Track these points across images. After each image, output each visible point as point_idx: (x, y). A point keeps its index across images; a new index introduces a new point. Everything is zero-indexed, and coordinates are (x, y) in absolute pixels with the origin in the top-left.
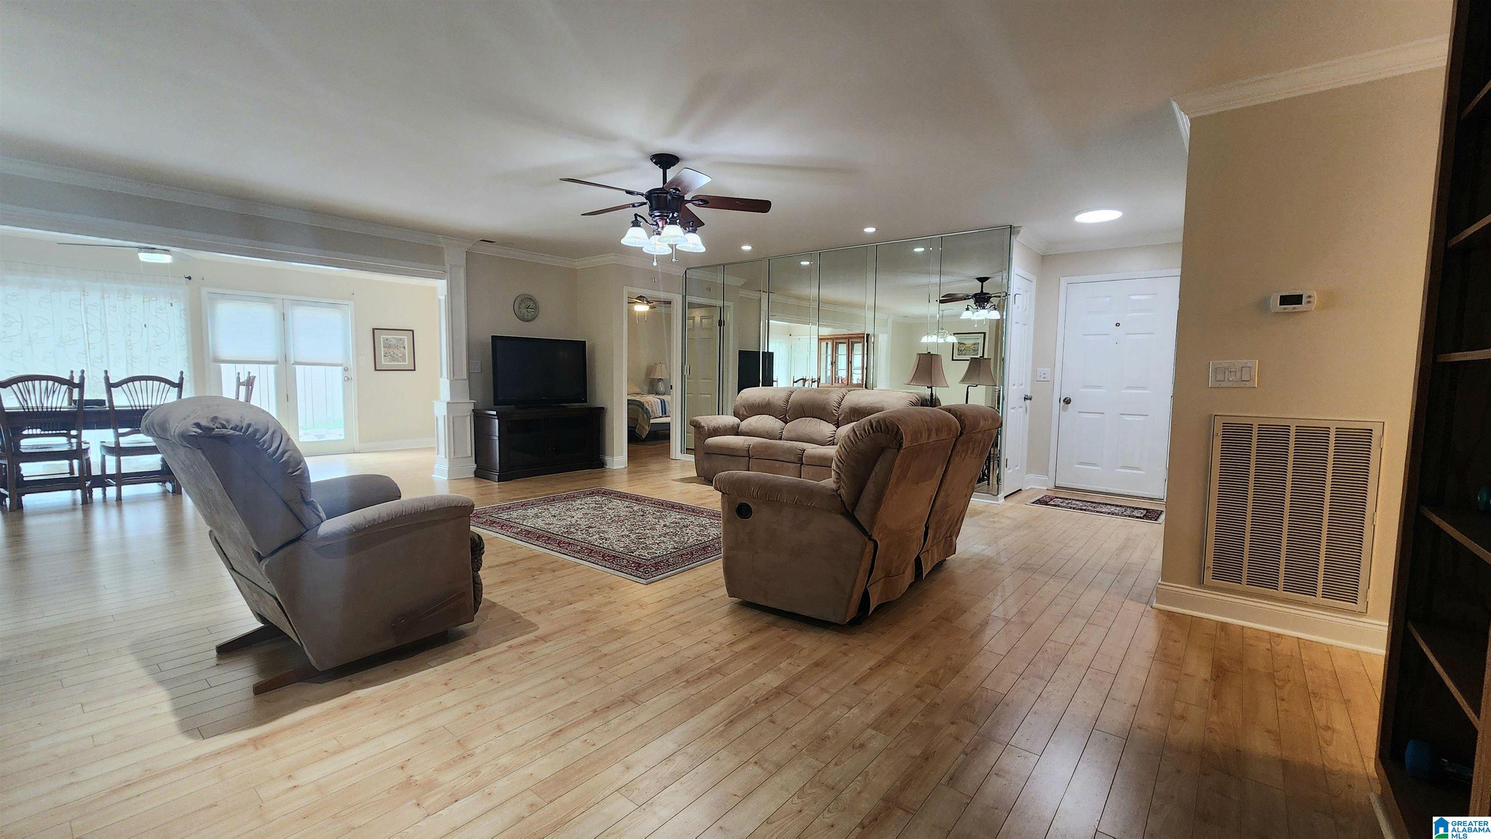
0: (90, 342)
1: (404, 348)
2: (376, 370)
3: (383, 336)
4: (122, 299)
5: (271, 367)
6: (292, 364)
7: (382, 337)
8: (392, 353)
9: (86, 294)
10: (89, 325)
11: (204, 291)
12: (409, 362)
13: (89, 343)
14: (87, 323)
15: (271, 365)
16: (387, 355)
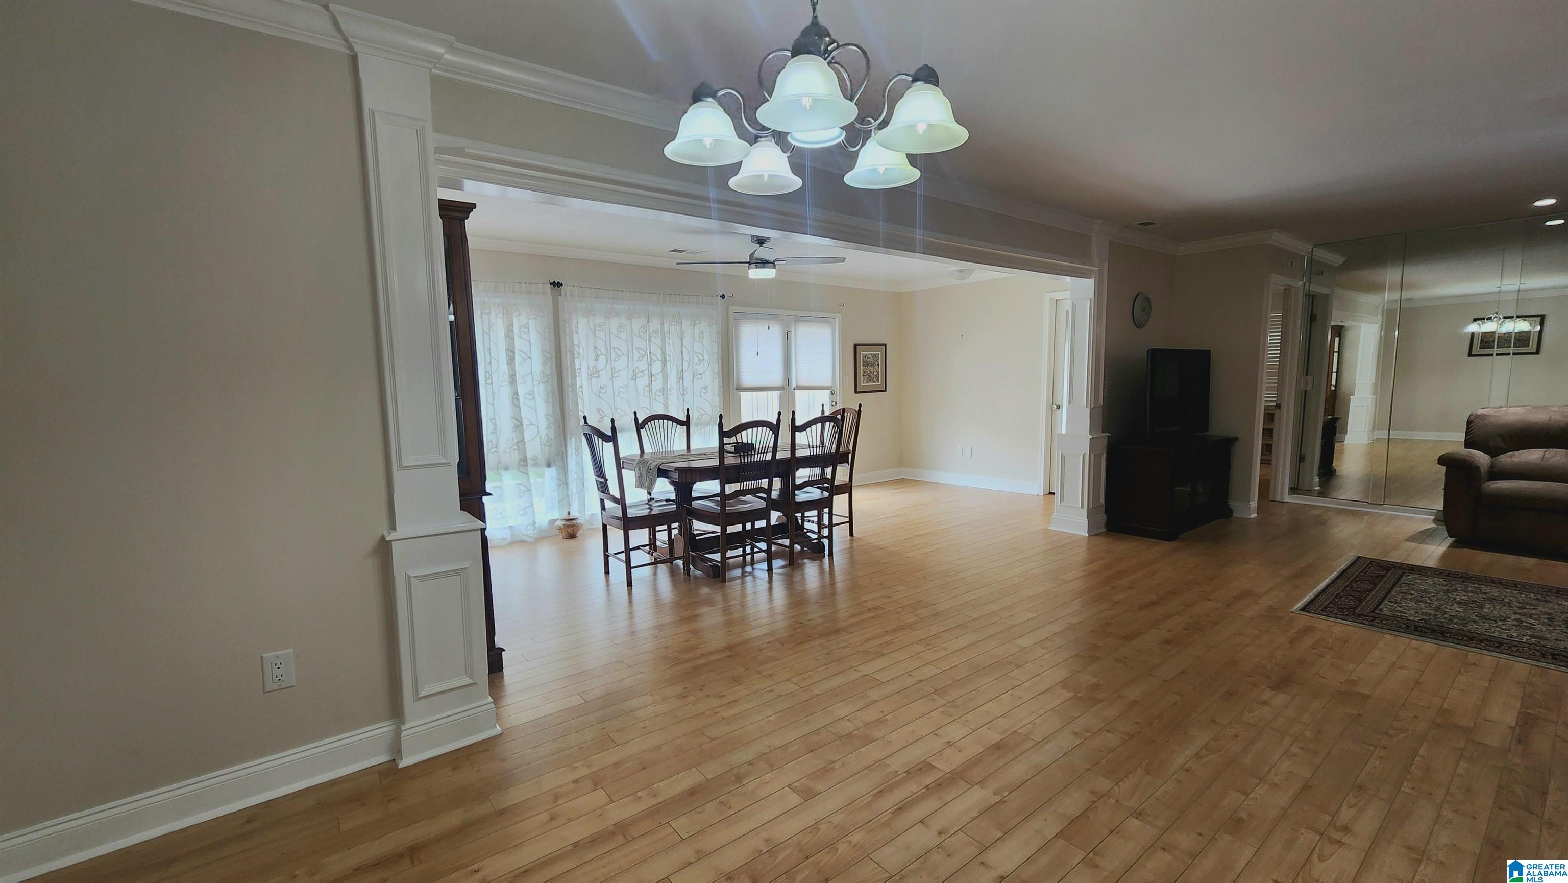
0: (653, 374)
1: (878, 365)
2: (856, 392)
3: (864, 353)
4: (675, 323)
5: (776, 394)
6: (794, 389)
7: (862, 353)
8: (869, 372)
9: (650, 320)
10: (652, 355)
11: (732, 309)
12: (881, 382)
13: (651, 375)
14: (650, 353)
15: (776, 392)
16: (865, 375)
